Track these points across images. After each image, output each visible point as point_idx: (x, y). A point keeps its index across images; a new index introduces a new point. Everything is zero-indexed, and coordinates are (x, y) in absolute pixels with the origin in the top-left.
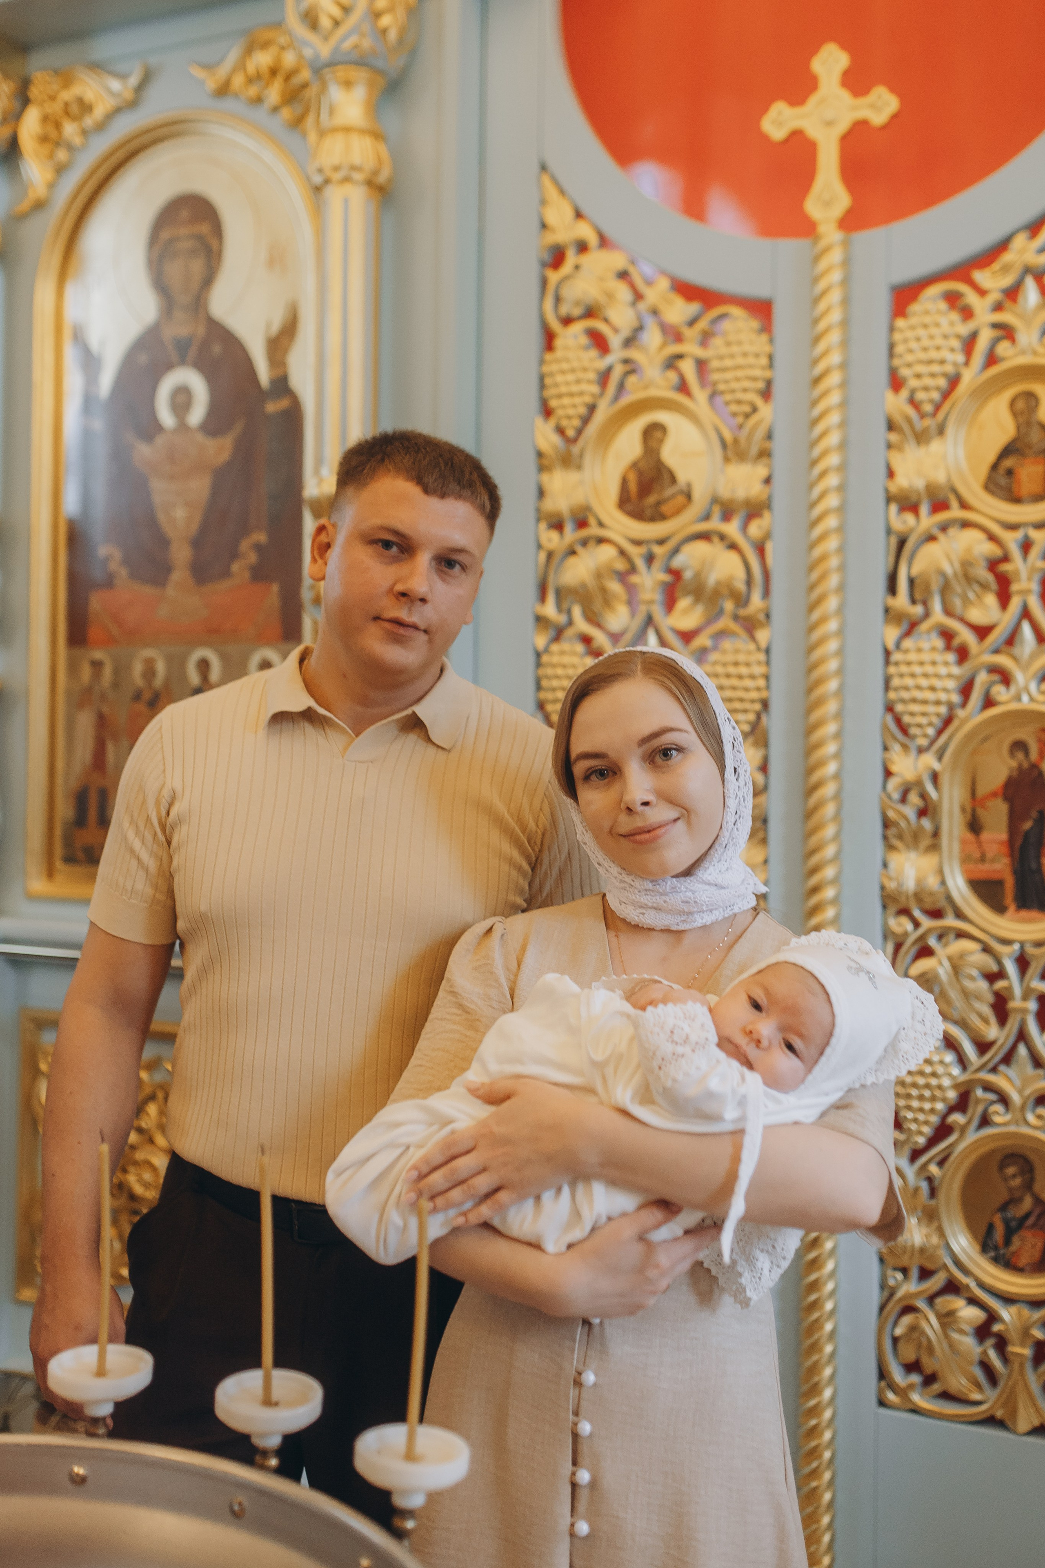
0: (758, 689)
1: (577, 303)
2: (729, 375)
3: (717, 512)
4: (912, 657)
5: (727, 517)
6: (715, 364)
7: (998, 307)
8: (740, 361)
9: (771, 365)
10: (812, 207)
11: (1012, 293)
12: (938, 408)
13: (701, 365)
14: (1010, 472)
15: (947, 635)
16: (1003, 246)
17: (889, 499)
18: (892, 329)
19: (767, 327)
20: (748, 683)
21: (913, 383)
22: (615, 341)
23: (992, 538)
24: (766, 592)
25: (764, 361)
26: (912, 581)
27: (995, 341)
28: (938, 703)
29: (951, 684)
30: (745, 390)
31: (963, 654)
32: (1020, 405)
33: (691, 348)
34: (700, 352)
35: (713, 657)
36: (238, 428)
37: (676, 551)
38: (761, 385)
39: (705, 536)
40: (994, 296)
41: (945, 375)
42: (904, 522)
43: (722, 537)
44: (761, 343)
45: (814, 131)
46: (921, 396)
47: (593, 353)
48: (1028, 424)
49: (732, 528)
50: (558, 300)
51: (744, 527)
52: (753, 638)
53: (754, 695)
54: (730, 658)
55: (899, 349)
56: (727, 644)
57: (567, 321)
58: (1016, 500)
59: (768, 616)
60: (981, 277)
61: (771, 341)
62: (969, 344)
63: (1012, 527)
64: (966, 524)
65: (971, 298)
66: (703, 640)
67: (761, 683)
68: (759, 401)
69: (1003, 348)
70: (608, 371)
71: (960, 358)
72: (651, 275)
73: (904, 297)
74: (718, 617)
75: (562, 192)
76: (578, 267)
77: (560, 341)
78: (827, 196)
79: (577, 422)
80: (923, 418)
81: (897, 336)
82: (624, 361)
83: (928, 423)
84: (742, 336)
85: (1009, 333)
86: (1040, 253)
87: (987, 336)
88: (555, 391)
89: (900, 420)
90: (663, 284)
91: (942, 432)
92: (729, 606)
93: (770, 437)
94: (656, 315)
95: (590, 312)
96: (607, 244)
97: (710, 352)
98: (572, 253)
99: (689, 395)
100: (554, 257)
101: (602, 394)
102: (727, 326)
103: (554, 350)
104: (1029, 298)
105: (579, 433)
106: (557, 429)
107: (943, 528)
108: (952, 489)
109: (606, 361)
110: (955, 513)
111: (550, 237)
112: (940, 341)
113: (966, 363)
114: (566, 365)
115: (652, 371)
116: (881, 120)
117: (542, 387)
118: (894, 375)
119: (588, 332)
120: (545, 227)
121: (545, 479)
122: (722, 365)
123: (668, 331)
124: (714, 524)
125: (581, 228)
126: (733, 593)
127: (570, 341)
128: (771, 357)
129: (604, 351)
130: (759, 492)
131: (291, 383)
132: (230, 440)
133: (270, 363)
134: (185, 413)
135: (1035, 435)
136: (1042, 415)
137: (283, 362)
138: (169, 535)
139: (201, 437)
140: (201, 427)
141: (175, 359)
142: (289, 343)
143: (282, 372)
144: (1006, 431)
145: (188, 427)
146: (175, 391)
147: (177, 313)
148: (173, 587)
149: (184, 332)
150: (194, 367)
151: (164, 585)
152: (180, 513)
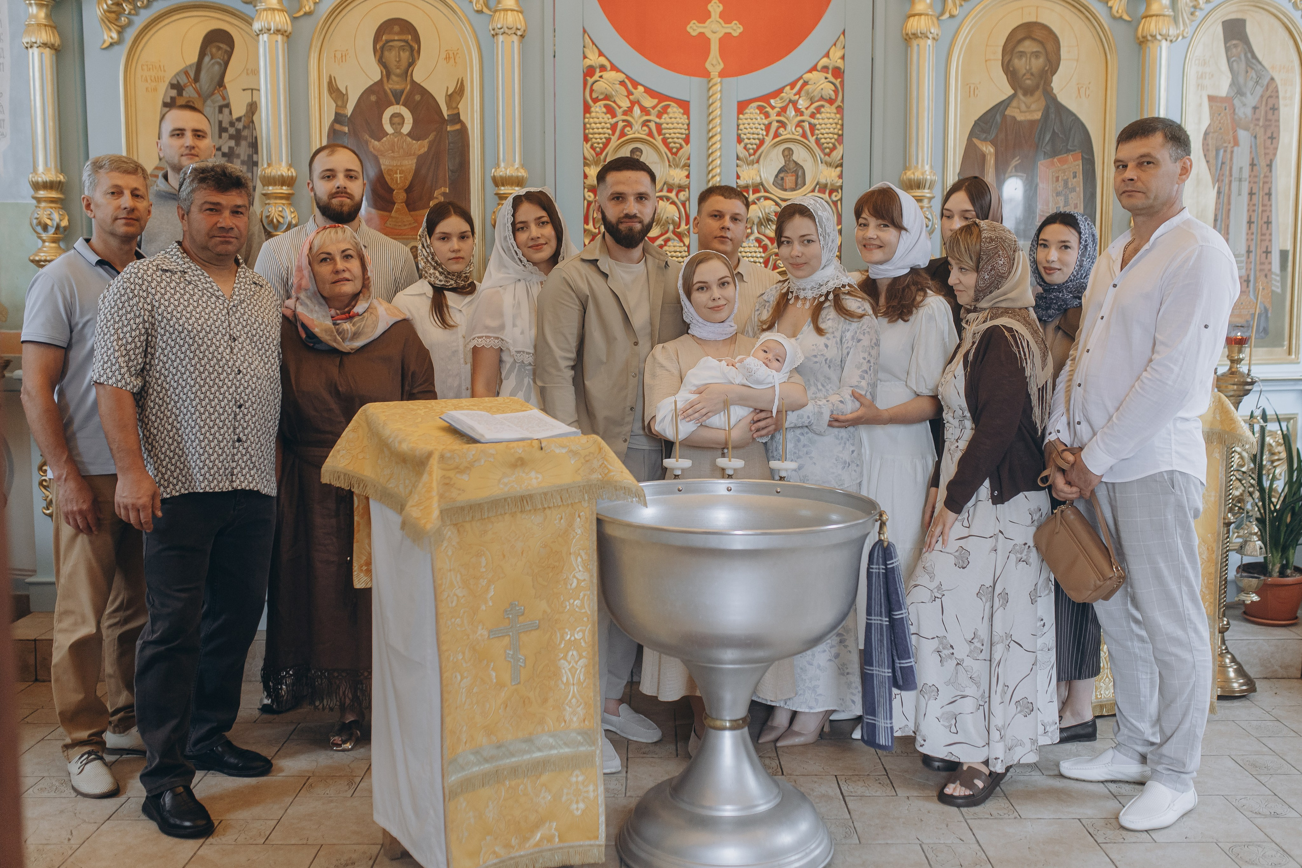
1: (602, 93)
2: (671, 131)
3: (665, 188)
4: (747, 249)
5: (670, 191)
6: (664, 126)
7: (778, 114)
8: (675, 125)
9: (688, 129)
10: (708, 65)
11: (784, 109)
12: (755, 152)
13: (659, 126)
14: (782, 179)
15: (758, 240)
16: (781, 91)
18: (738, 119)
19: (687, 112)
21: (746, 141)
22: (619, 112)
23: (777, 204)
24: (687, 223)
25: (686, 127)
27: (778, 128)
29: (761, 260)
30: (678, 138)
31: (765, 248)
32: (786, 153)
33: (653, 117)
34: (658, 120)
36: (431, 137)
38: (684, 136)
40: (777, 109)
41: (759, 139)
43: (668, 199)
44: (684, 119)
45: (709, 34)
46: (749, 146)
47: (609, 116)
48: (789, 161)
49: (672, 195)
50: (592, 91)
51: (677, 195)
52: (682, 241)
54: (672, 249)
55: (741, 127)
56: (670, 243)
57: (596, 100)
58: (785, 190)
59: (689, 232)
60: (772, 101)
61: (688, 118)
62: (768, 127)
64: (766, 198)
65: (769, 109)
68: (683, 143)
69: (781, 130)
70: (616, 124)
71: (765, 133)
72: (635, 84)
73: (742, 106)
74: (667, 232)
75: (593, 43)
76: (601, 77)
77: (592, 109)
78: (714, 62)
79: (601, 145)
80: (750, 155)
81: (740, 121)
82: (624, 121)
83: (752, 157)
84: (676, 115)
85: (783, 125)
86: (795, 95)
87: (775, 125)
88: (591, 131)
89: (741, 155)
90: (641, 89)
91: (758, 162)
92: (671, 227)
93: (689, 159)
94: (638, 102)
95: (607, 98)
96: (614, 68)
97: (662, 121)
98: (598, 70)
99: (653, 137)
100: (590, 71)
101: (613, 134)
102: (669, 110)
103: (590, 113)
104: (791, 112)
105: (602, 150)
106: (592, 147)
107: (758, 199)
108: (762, 184)
109: (615, 120)
110: (762, 194)
111: (588, 62)
112: (757, 125)
113: (767, 135)
114: (596, 120)
115: (637, 126)
116: (735, 34)
117: (585, 129)
118: (739, 136)
119: (606, 106)
120: (585, 57)
121: (587, 170)
122: (668, 126)
123: (644, 110)
124: (664, 193)
125: (602, 60)
126: (673, 222)
127: (597, 109)
128: (688, 125)
129: (614, 115)
130: (684, 182)
131: (462, 118)
132: (426, 143)
133: (449, 107)
134: (399, 127)
135: (792, 165)
136: (795, 157)
137: (457, 108)
138: (393, 186)
139: (409, 139)
140: (409, 134)
141: (393, 100)
142: (459, 98)
143: (455, 112)
144: (781, 162)
145: (401, 133)
146: (393, 116)
147: (394, 78)
148: (396, 212)
149: (398, 87)
150: (405, 105)
151: (390, 211)
152: (398, 176)
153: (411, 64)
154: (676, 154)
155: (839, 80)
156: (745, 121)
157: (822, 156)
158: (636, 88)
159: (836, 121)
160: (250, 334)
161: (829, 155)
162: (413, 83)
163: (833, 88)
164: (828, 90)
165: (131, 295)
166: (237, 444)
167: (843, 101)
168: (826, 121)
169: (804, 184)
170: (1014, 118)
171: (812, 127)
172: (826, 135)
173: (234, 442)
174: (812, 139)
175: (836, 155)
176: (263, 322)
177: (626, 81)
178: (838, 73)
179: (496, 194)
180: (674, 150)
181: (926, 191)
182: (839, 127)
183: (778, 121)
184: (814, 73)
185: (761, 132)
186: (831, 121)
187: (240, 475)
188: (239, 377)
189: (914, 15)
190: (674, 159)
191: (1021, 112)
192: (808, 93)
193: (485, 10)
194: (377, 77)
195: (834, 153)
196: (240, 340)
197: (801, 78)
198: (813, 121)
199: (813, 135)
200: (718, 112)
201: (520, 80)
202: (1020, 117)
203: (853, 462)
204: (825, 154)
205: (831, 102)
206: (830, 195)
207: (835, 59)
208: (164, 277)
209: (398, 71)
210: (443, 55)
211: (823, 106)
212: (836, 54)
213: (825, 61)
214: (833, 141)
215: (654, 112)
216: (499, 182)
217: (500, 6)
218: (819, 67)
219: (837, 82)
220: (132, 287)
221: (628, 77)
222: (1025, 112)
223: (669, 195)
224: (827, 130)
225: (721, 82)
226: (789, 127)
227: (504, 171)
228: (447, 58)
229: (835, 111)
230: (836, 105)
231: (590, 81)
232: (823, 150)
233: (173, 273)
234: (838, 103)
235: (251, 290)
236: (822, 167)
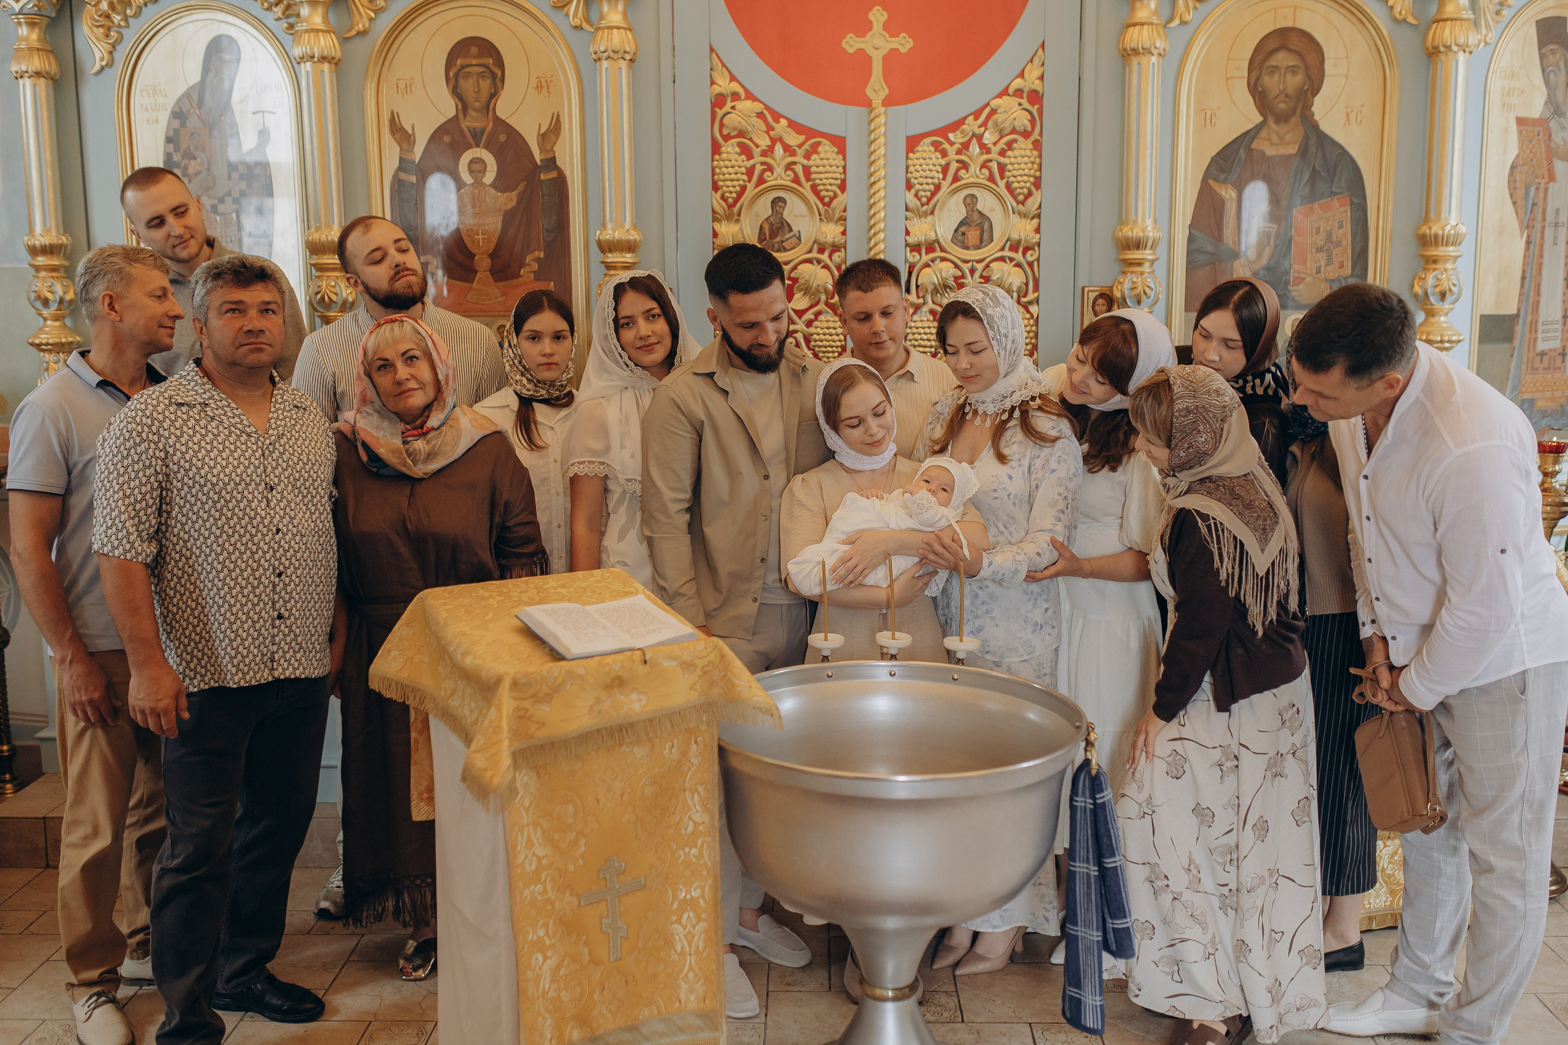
0: (840, 341)
1: (735, 129)
2: (822, 176)
3: (816, 248)
4: (919, 324)
5: (821, 251)
6: (814, 169)
7: (959, 152)
8: (828, 168)
9: (844, 172)
10: (869, 91)
11: (966, 146)
12: (929, 200)
13: (806, 169)
14: (963, 234)
16: (962, 121)
17: (907, 245)
18: (907, 159)
19: (842, 151)
20: (836, 338)
21: (918, 187)
22: (757, 152)
23: (957, 266)
25: (841, 170)
26: (917, 287)
27: (958, 170)
28: (931, 347)
30: (831, 185)
32: (969, 201)
33: (799, 158)
34: (805, 162)
35: (816, 323)
36: (521, 187)
37: (795, 268)
38: (839, 182)
39: (809, 261)
40: (957, 146)
41: (933, 184)
42: (913, 257)
43: (819, 262)
44: (839, 160)
45: (870, 52)
46: (922, 193)
47: (744, 157)
48: (973, 211)
49: (825, 256)
50: (722, 125)
51: (830, 257)
53: (838, 344)
54: (825, 325)
55: (911, 169)
56: (821, 317)
57: (727, 138)
58: (967, 248)
60: (951, 136)
61: (844, 159)
62: (945, 169)
63: (966, 262)
64: (943, 259)
65: (946, 146)
66: (809, 315)
67: (842, 337)
68: (838, 191)
69: (962, 173)
70: (753, 167)
71: (941, 176)
72: (777, 117)
73: (912, 143)
74: (817, 303)
75: (723, 65)
76: (733, 108)
77: (723, 149)
78: (877, 87)
79: (734, 195)
80: (922, 205)
81: (910, 162)
82: (762, 164)
83: (925, 208)
84: (829, 155)
85: (964, 166)
86: (980, 127)
87: (954, 166)
88: (721, 177)
89: (911, 205)
90: (784, 122)
91: (932, 213)
92: (823, 297)
93: (845, 211)
94: (781, 140)
95: (741, 134)
96: (750, 96)
97: (811, 163)
98: (729, 99)
99: (800, 184)
100: (719, 101)
101: (749, 181)
102: (820, 149)
103: (720, 154)
104: (975, 148)
105: (736, 201)
106: (723, 198)
107: (933, 261)
108: (937, 241)
109: (751, 162)
110: (938, 254)
111: (717, 89)
112: (931, 167)
113: (944, 179)
114: (727, 163)
115: (779, 170)
116: (904, 50)
117: (713, 174)
118: (908, 181)
119: (740, 145)
120: (713, 83)
121: (717, 226)
122: (818, 170)
123: (787, 149)
124: (814, 255)
125: (735, 87)
126: (826, 291)
127: (729, 149)
128: (844, 168)
129: (750, 157)
130: (839, 239)
131: (558, 163)
132: (514, 195)
133: (542, 150)
134: (480, 175)
135: (976, 216)
136: (979, 206)
137: (552, 150)
138: (474, 251)
139: (493, 191)
140: (493, 185)
141: (472, 141)
142: (554, 138)
143: (550, 156)
144: (962, 213)
145: (482, 184)
146: (473, 161)
147: (471, 113)
148: (478, 282)
149: (478, 125)
150: (486, 147)
151: (472, 281)
152: (481, 237)
153: (494, 95)
154: (828, 205)
155: (1037, 106)
156: (916, 161)
157: (1015, 204)
158: (777, 122)
159: (1032, 159)
160: (291, 479)
161: (1023, 203)
162: (498, 121)
163: (1029, 117)
164: (1022, 120)
165: (138, 440)
166: (277, 622)
167: (1041, 135)
168: (1019, 159)
169: (992, 241)
170: (1263, 153)
171: (1002, 168)
172: (1019, 178)
173: (273, 620)
174: (1002, 184)
175: (1032, 204)
176: (309, 460)
177: (765, 112)
178: (1035, 97)
179: (602, 262)
180: (827, 200)
181: (1148, 251)
182: (1036, 166)
183: (958, 161)
184: (1005, 98)
185: (936, 175)
186: (1026, 159)
187: (282, 660)
188: (277, 537)
189: (1135, 25)
190: (826, 211)
191: (1272, 144)
192: (996, 124)
193: (585, 26)
194: (452, 113)
195: (1030, 201)
196: (279, 489)
197: (988, 104)
198: (1002, 160)
199: (1002, 178)
200: (882, 151)
201: (630, 117)
202: (1270, 152)
203: (1047, 623)
204: (1018, 203)
205: (1026, 134)
206: (1024, 255)
207: (1031, 80)
208: (179, 413)
209: (477, 104)
210: (534, 83)
211: (1015, 141)
212: (1032, 74)
213: (1018, 83)
214: (1028, 185)
215: (800, 152)
216: (606, 247)
217: (604, 23)
218: (1011, 91)
219: (1034, 110)
220: (139, 428)
221: (767, 107)
222: (1277, 145)
223: (820, 256)
224: (1021, 172)
225: (885, 113)
226: (972, 169)
227: (611, 234)
228: (539, 88)
229: (1031, 146)
230: (1032, 138)
231: (720, 113)
232: (1015, 197)
233: (191, 406)
234: (1035, 136)
235: (291, 418)
236: (1015, 218)
